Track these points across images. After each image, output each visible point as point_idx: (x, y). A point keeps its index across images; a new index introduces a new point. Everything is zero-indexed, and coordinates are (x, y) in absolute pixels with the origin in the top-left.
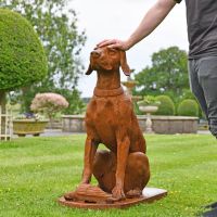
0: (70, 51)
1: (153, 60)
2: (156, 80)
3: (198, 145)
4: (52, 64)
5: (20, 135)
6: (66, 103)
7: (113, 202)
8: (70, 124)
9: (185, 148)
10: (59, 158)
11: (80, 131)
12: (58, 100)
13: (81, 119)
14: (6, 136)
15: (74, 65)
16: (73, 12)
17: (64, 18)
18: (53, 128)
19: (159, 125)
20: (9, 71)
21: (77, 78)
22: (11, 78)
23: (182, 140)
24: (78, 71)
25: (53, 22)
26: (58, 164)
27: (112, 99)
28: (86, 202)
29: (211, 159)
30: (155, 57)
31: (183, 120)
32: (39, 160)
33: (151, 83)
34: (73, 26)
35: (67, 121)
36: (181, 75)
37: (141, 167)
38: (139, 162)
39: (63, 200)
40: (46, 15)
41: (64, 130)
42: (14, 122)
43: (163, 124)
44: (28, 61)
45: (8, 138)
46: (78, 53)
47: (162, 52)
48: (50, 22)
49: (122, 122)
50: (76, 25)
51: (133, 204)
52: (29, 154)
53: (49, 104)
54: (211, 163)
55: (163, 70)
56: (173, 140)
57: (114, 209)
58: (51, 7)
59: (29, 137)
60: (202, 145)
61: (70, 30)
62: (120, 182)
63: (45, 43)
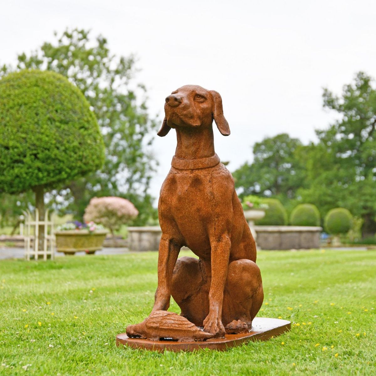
0: (140, 141)
1: (255, 152)
2: (259, 179)
3: (325, 263)
4: (115, 159)
5: (66, 253)
6: (134, 212)
7: (205, 339)
8: (140, 240)
9: (307, 267)
10: (122, 282)
11: (154, 248)
12: (122, 207)
13: (155, 233)
14: (45, 253)
15: (145, 160)
16: (143, 87)
17: (131, 96)
18: (116, 246)
19: (266, 239)
20: (49, 158)
21: (149, 178)
22: (51, 167)
23: (301, 257)
24: (151, 168)
25: (115, 101)
26: (119, 289)
27: (201, 174)
28: (162, 339)
29: (347, 281)
30: (257, 148)
31: (300, 232)
32: (91, 285)
33: (252, 184)
34: (143, 107)
35: (135, 236)
36: (293, 173)
37: (249, 283)
38: (246, 276)
39: (125, 337)
40: (105, 91)
41: (132, 249)
42: (57, 235)
43: (271, 238)
44: (76, 143)
45: (49, 257)
46: (150, 144)
47: (266, 142)
48: (111, 101)
49: (218, 210)
50: (147, 105)
51: (239, 343)
52: (77, 277)
53: (110, 213)
54: (349, 285)
55: (269, 166)
56: (287, 258)
57: (207, 349)
58: (113, 80)
59: (81, 255)
60: (332, 263)
61: (139, 111)
62: (216, 308)
63: (105, 131)
